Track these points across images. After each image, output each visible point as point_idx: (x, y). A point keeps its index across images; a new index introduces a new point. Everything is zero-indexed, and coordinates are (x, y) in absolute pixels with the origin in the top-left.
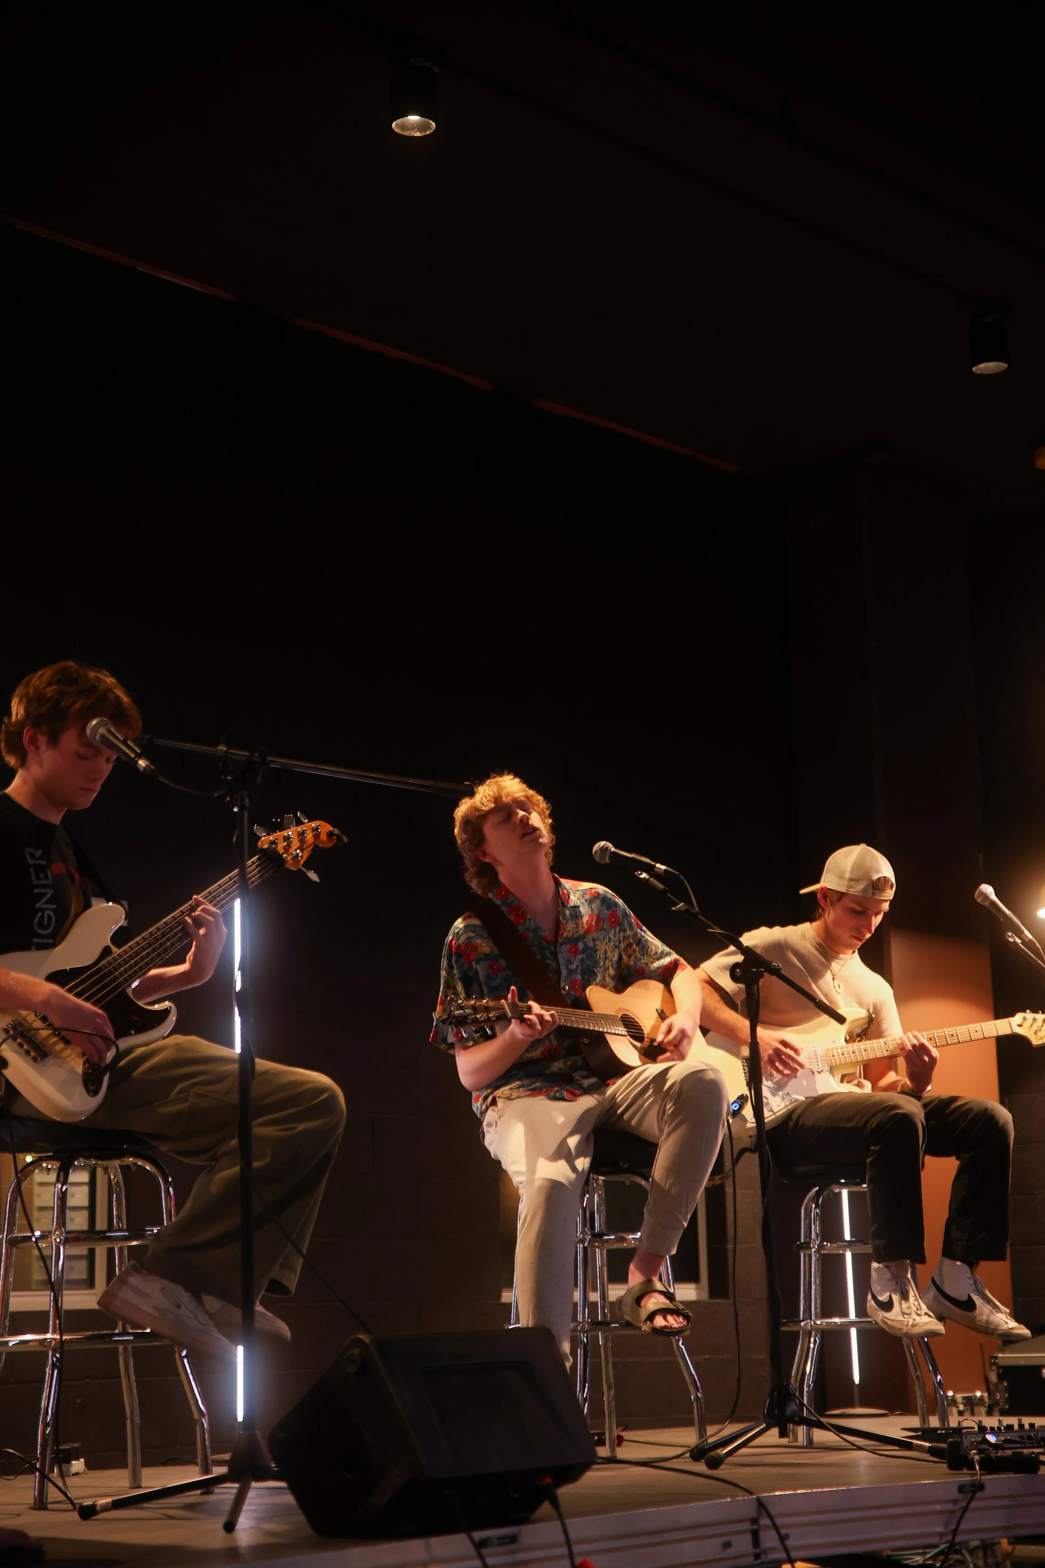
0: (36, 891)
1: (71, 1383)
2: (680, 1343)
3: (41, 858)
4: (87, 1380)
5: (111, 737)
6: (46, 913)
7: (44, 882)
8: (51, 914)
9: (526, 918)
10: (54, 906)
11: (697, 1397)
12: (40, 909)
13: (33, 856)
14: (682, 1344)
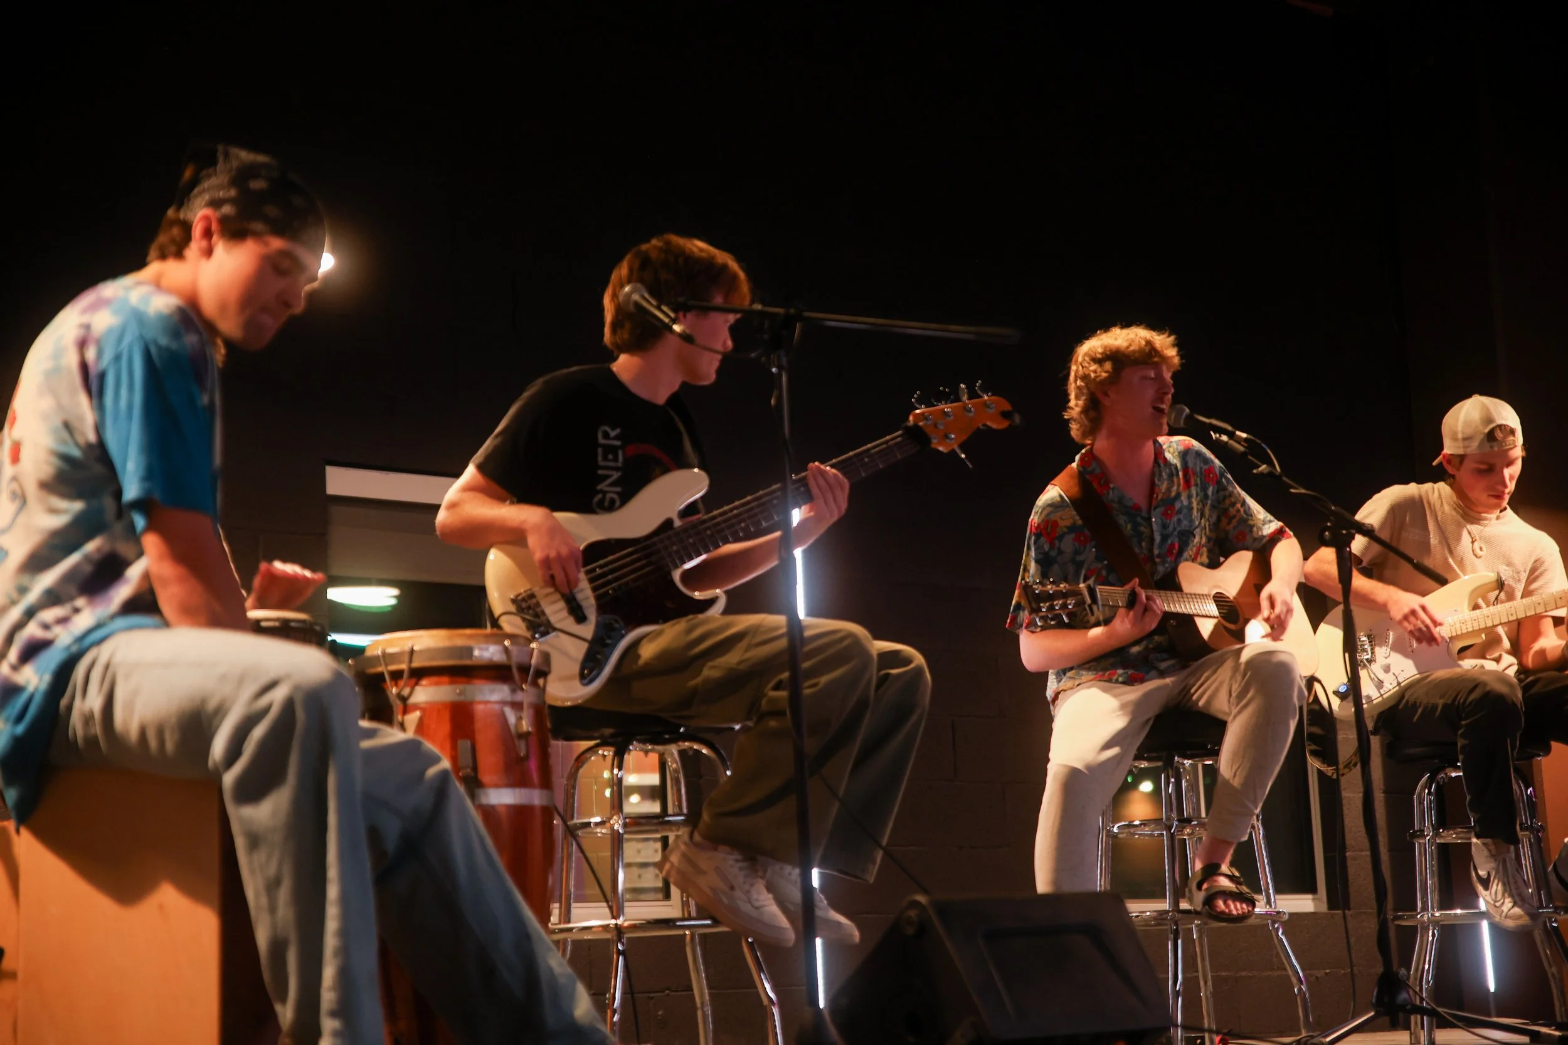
0: (600, 472)
1: (652, 995)
2: (1280, 933)
3: (616, 438)
4: (667, 992)
5: (645, 304)
6: (609, 496)
7: (612, 464)
8: (615, 496)
9: (1109, 487)
10: (619, 489)
11: (1300, 989)
12: (601, 491)
13: (606, 436)
14: (1282, 933)
